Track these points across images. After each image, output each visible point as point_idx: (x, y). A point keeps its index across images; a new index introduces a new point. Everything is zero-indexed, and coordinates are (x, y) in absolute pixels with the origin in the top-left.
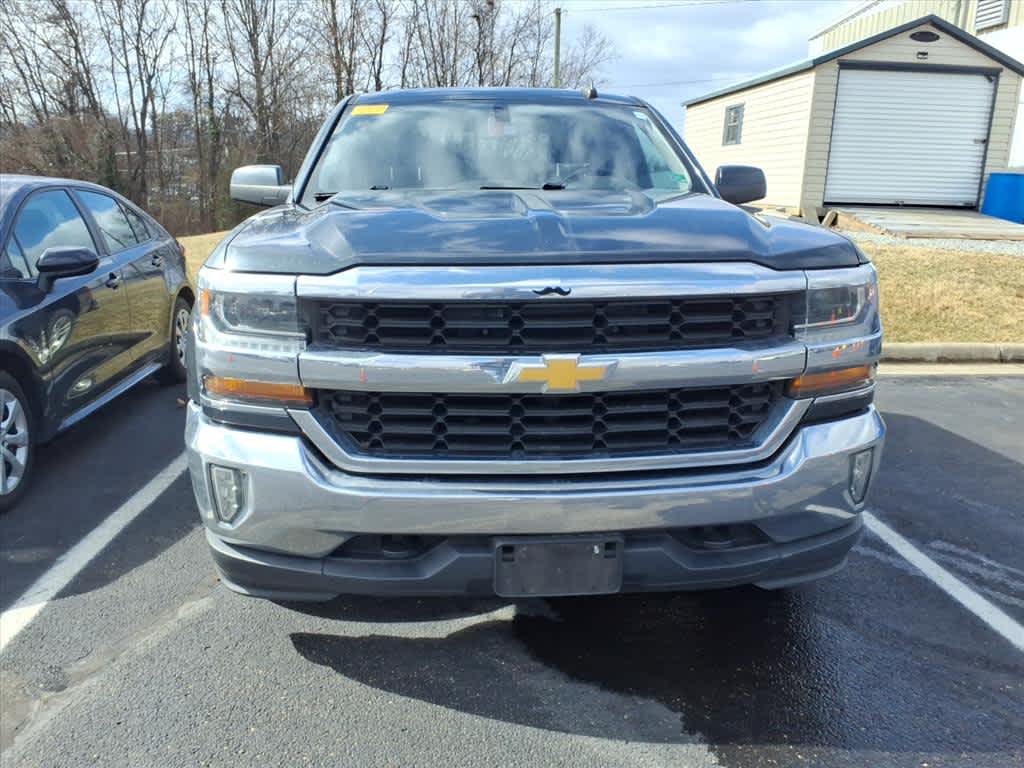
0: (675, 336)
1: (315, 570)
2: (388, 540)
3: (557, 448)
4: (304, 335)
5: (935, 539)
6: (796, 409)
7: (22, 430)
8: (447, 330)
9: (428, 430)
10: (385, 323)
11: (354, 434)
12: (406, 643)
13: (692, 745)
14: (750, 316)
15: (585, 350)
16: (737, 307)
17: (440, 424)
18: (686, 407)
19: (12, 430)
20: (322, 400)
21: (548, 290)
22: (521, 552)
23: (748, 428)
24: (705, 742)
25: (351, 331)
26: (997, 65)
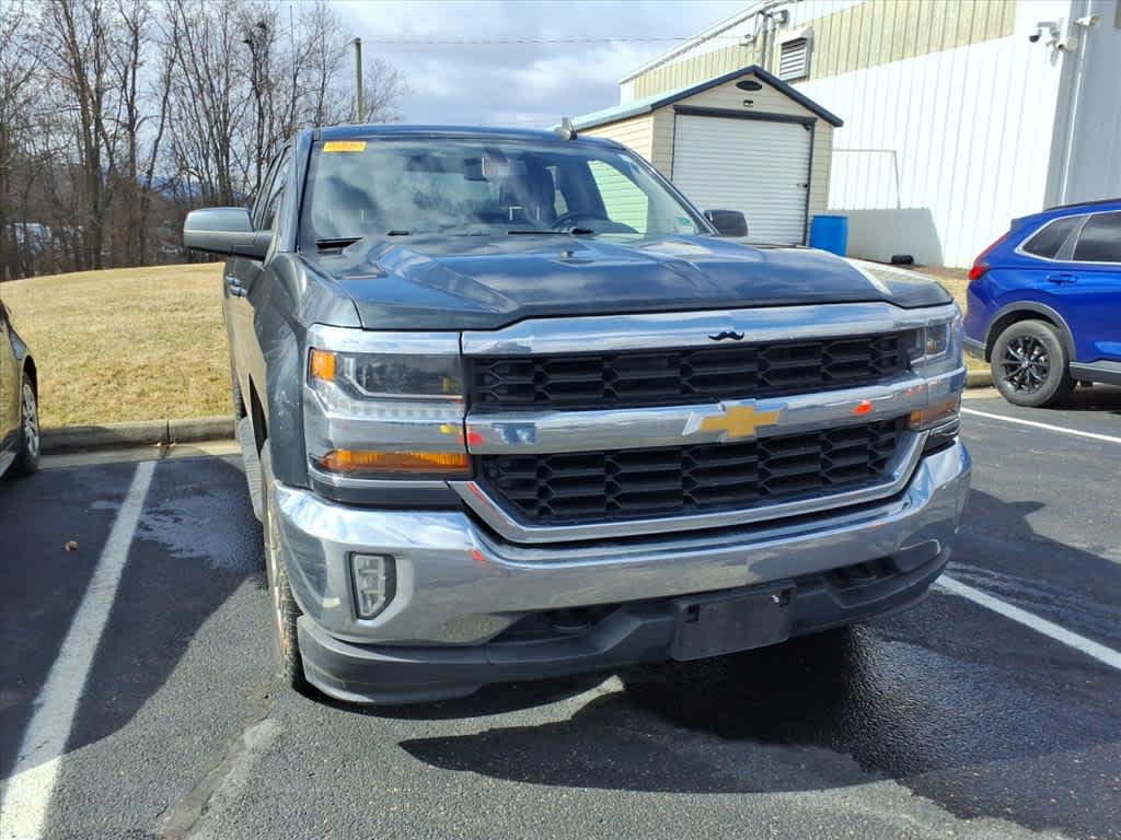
0: (825, 376)
1: (477, 659)
3: (727, 499)
4: (463, 397)
6: (918, 441)
9: (601, 491)
11: (520, 502)
13: (881, 782)
14: (881, 355)
16: (872, 346)
17: (611, 484)
18: (834, 447)
21: (723, 335)
23: (882, 463)
24: (889, 777)
26: (813, 115)
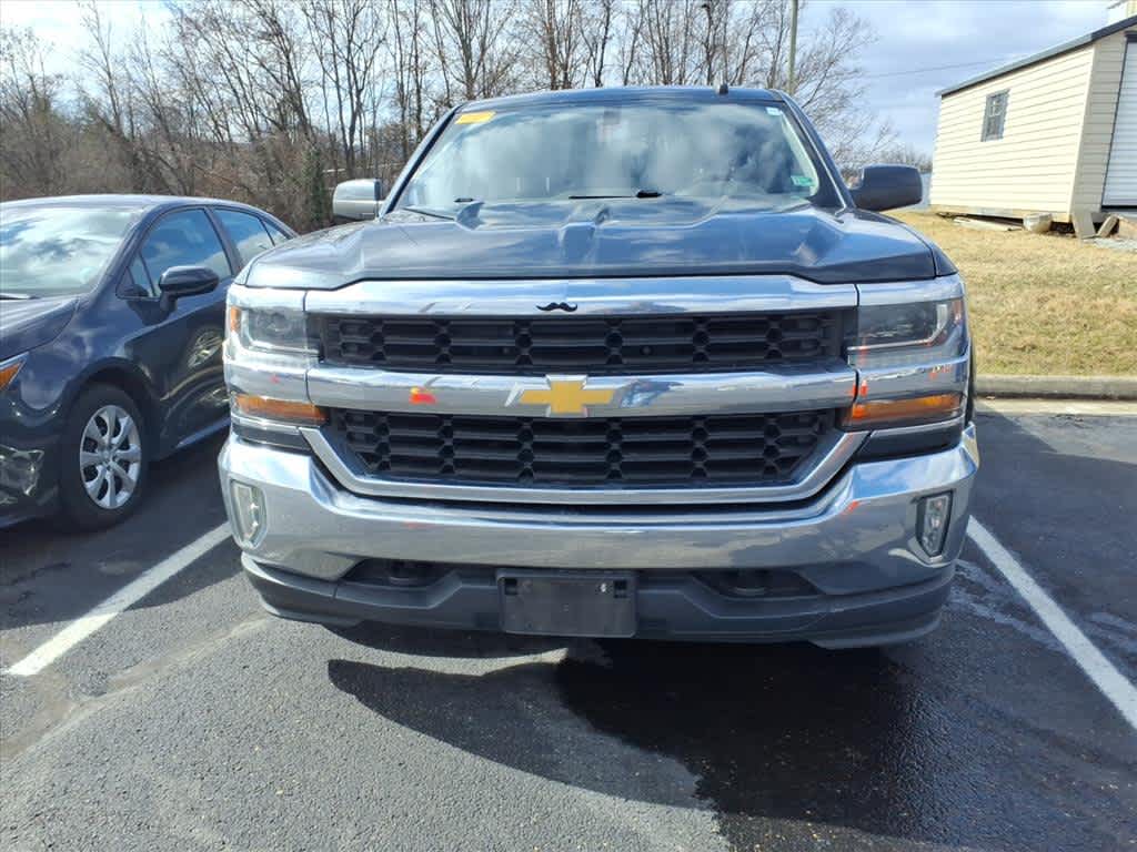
0: (701, 357)
1: (327, 593)
2: (397, 566)
3: (567, 476)
4: (316, 352)
5: (1100, 610)
6: (845, 443)
7: (134, 446)
8: (454, 347)
9: (433, 453)
10: (391, 340)
11: (364, 454)
12: (441, 678)
13: (696, 811)
14: (789, 336)
15: (592, 371)
16: (775, 325)
17: (448, 448)
18: (713, 436)
19: (125, 445)
20: (336, 420)
21: (553, 306)
22: (524, 586)
23: (789, 463)
24: (715, 808)
25: (361, 348)
